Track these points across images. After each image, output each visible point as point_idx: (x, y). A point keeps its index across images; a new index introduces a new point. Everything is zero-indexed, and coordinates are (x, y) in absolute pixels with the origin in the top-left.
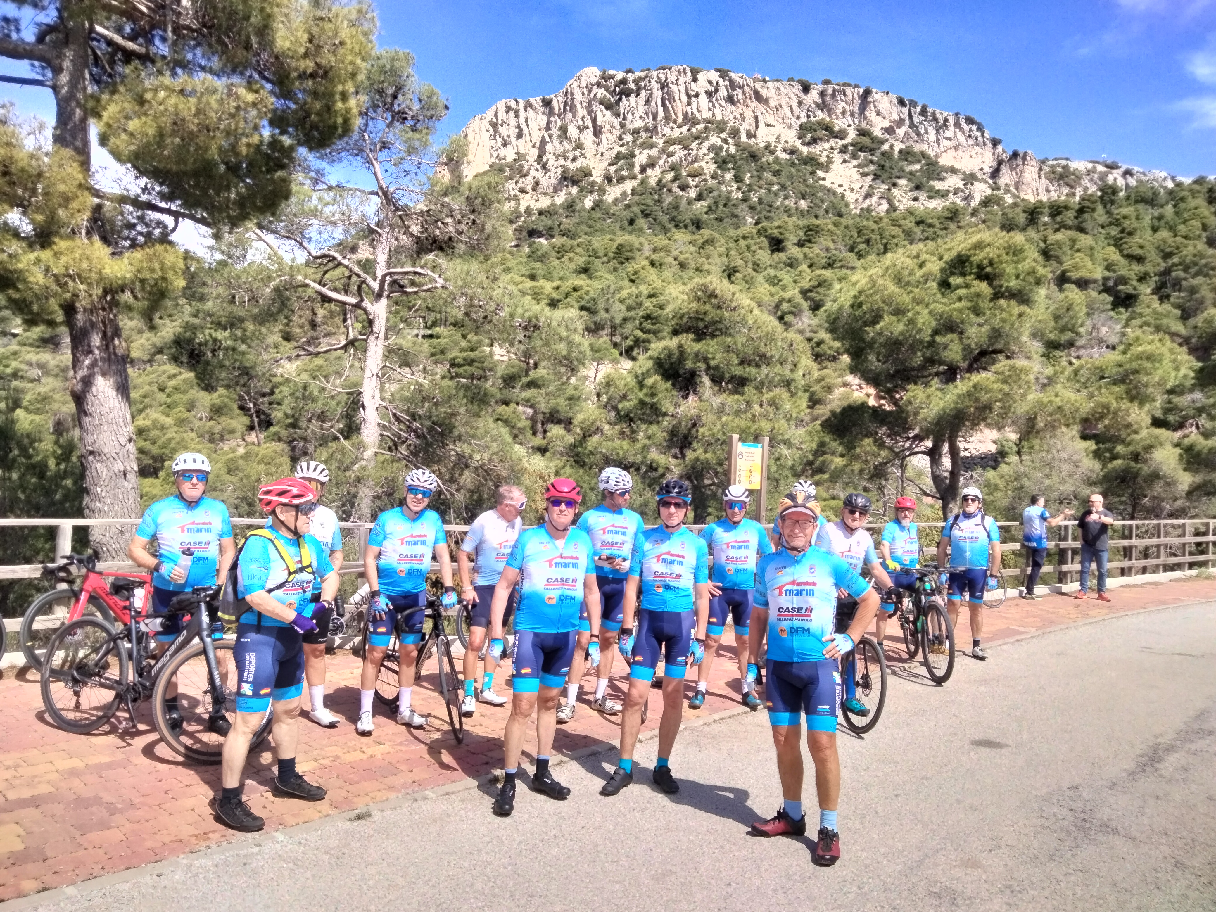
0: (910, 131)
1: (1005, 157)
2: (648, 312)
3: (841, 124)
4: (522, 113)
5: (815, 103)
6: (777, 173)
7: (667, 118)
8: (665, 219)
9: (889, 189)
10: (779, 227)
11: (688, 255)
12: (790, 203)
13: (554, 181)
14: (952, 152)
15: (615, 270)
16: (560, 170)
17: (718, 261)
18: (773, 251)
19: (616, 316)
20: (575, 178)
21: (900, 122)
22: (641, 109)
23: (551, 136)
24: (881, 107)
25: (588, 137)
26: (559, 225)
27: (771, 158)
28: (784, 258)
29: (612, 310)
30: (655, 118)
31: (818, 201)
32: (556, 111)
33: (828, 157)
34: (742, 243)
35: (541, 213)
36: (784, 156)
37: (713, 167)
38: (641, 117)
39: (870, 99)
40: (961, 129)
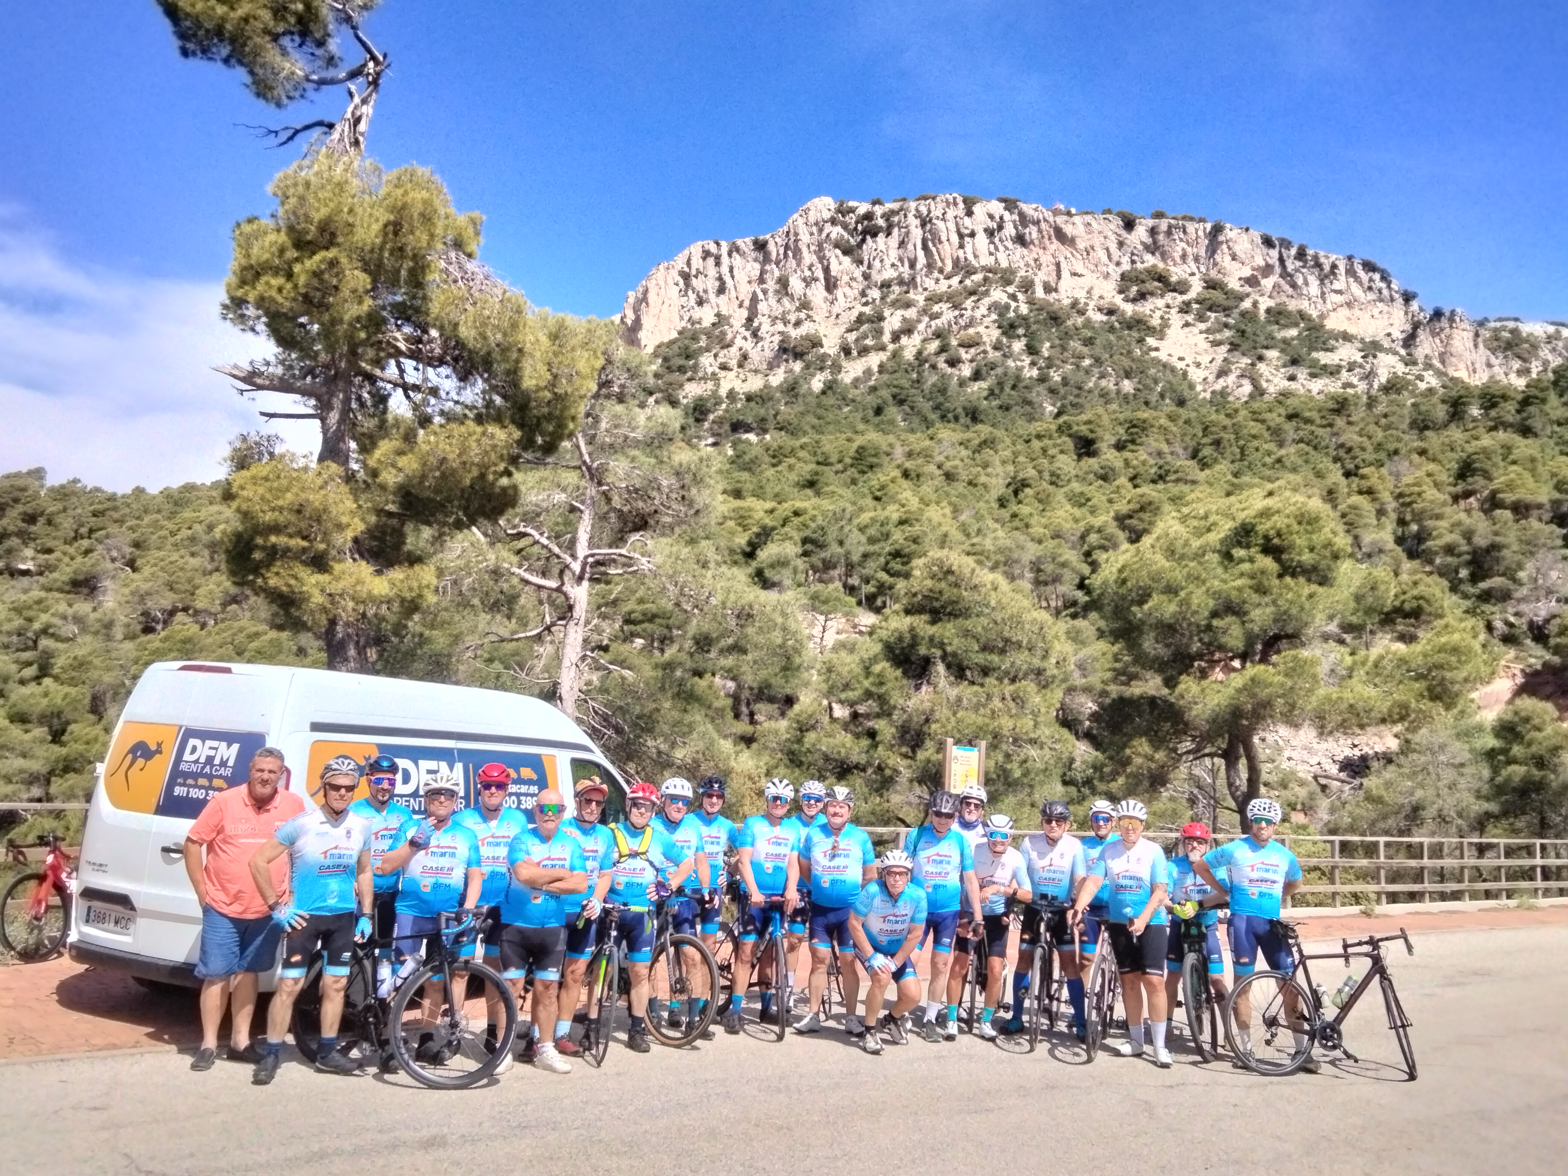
0: (1282, 282)
1: (1422, 317)
2: (897, 546)
3: (1180, 272)
4: (725, 259)
5: (1142, 243)
6: (1089, 342)
7: (930, 266)
8: (926, 406)
9: (1253, 365)
10: (1089, 422)
11: (957, 462)
12: (1109, 384)
13: (769, 354)
14: (1344, 312)
15: (854, 482)
16: (777, 339)
17: (999, 469)
18: (1080, 456)
19: (853, 549)
20: (799, 350)
21: (1267, 270)
22: (893, 255)
23: (765, 292)
24: (1238, 249)
25: (817, 293)
26: (775, 416)
27: (1080, 321)
28: (1096, 467)
29: (847, 542)
30: (912, 265)
31: (1149, 382)
32: (774, 256)
33: (1162, 318)
34: (1036, 444)
35: (749, 398)
36: (1098, 317)
37: (996, 333)
38: (893, 265)
39: (1221, 238)
40: (1357, 279)
